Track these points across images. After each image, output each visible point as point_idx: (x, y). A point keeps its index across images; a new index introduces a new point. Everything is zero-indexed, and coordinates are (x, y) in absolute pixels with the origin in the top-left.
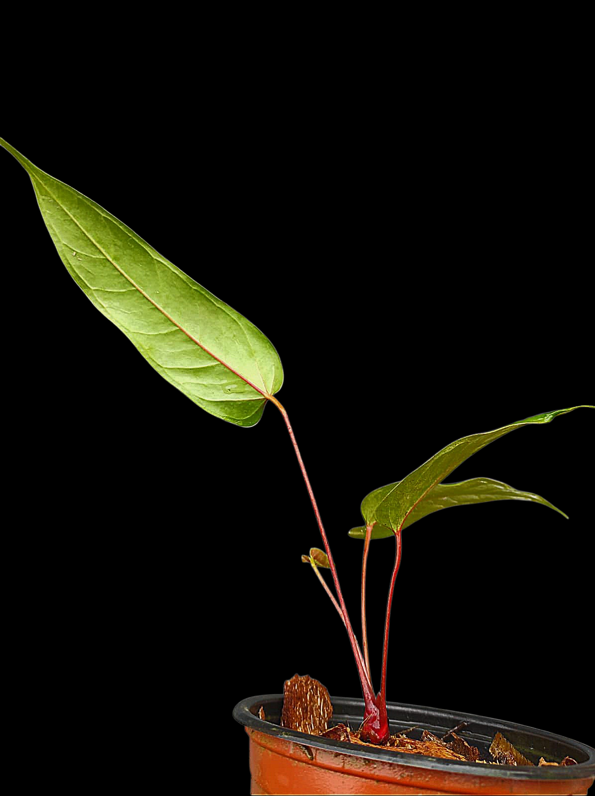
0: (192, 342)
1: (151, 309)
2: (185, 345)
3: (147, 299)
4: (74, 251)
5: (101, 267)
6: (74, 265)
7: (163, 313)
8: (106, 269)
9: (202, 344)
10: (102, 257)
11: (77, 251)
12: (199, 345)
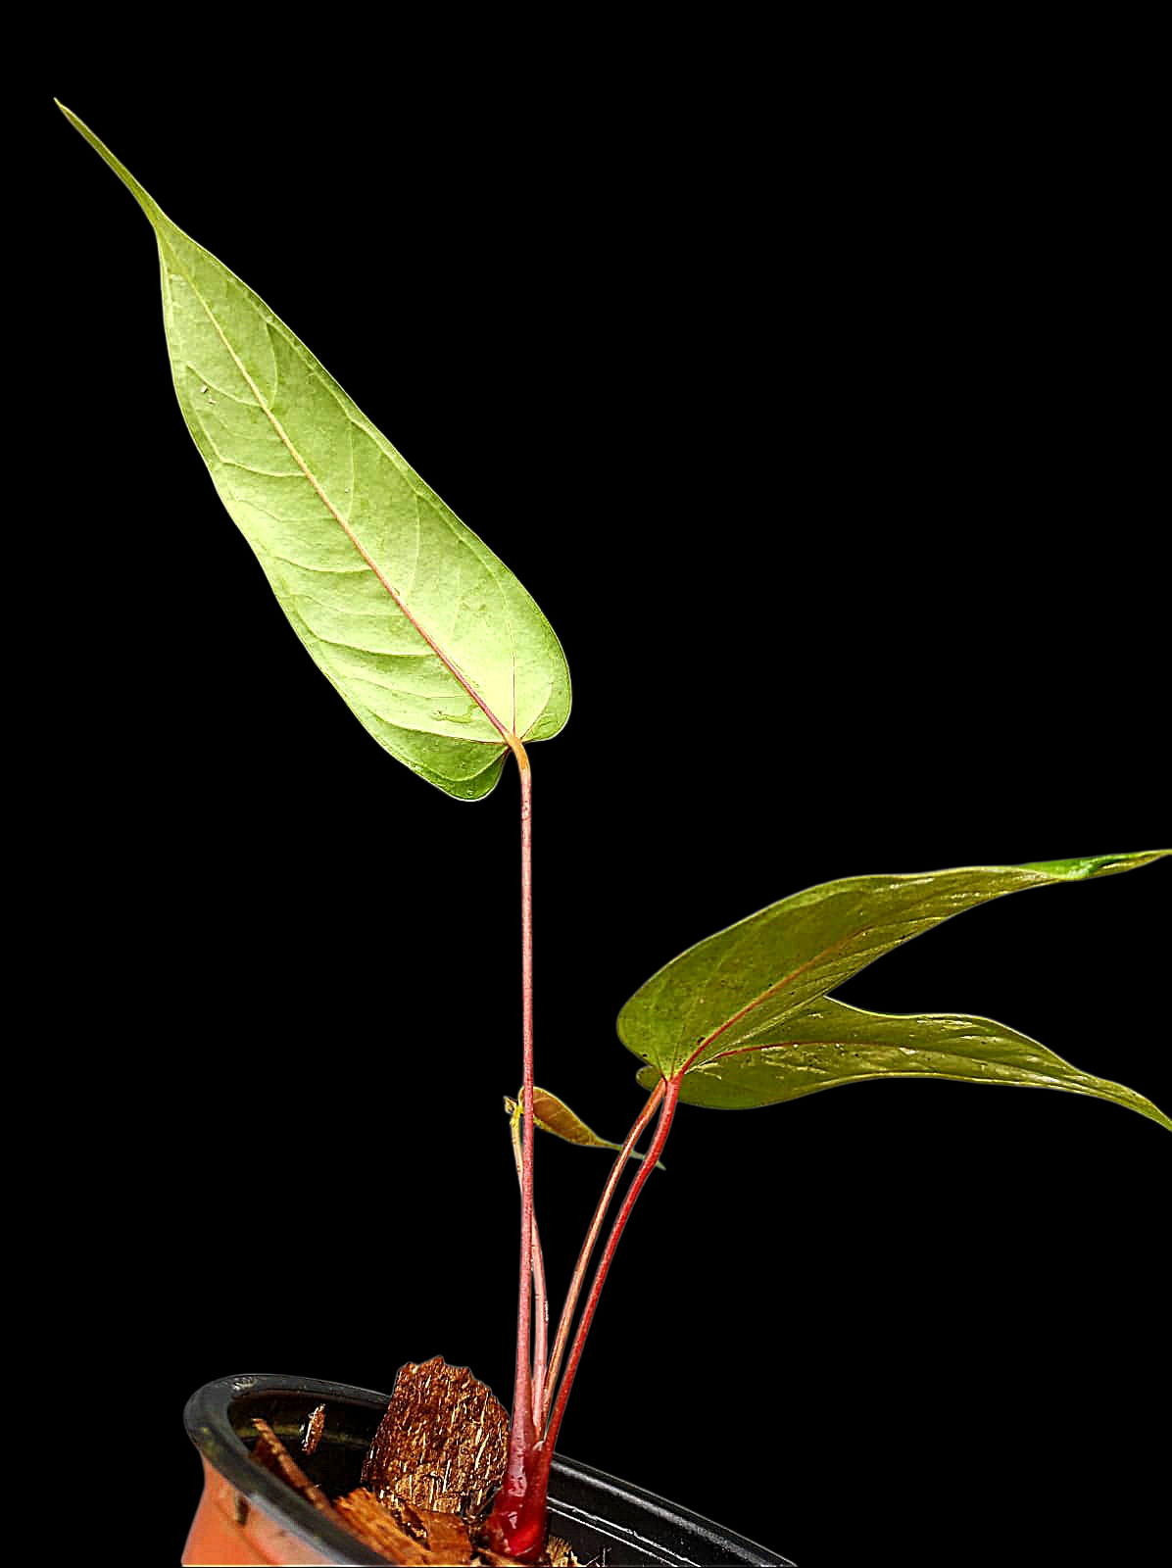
0: (391, 601)
1: (325, 520)
2: (375, 603)
3: (322, 499)
4: (205, 383)
5: (249, 422)
6: (199, 411)
7: (347, 533)
8: (257, 427)
9: (411, 609)
10: (254, 404)
11: (210, 384)
12: (402, 610)
